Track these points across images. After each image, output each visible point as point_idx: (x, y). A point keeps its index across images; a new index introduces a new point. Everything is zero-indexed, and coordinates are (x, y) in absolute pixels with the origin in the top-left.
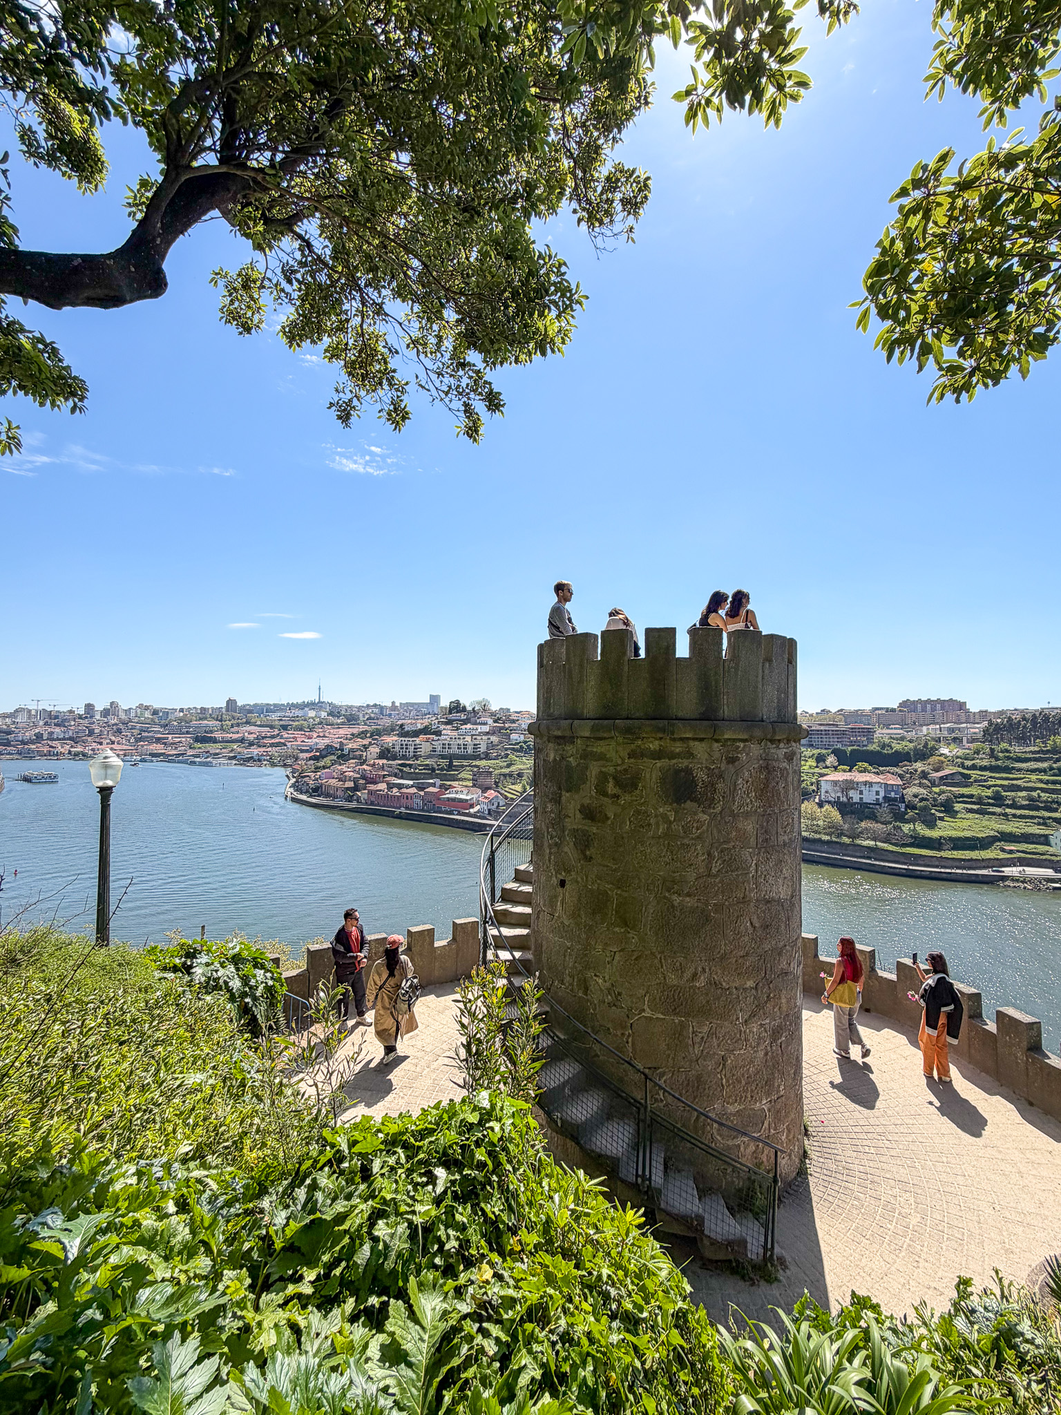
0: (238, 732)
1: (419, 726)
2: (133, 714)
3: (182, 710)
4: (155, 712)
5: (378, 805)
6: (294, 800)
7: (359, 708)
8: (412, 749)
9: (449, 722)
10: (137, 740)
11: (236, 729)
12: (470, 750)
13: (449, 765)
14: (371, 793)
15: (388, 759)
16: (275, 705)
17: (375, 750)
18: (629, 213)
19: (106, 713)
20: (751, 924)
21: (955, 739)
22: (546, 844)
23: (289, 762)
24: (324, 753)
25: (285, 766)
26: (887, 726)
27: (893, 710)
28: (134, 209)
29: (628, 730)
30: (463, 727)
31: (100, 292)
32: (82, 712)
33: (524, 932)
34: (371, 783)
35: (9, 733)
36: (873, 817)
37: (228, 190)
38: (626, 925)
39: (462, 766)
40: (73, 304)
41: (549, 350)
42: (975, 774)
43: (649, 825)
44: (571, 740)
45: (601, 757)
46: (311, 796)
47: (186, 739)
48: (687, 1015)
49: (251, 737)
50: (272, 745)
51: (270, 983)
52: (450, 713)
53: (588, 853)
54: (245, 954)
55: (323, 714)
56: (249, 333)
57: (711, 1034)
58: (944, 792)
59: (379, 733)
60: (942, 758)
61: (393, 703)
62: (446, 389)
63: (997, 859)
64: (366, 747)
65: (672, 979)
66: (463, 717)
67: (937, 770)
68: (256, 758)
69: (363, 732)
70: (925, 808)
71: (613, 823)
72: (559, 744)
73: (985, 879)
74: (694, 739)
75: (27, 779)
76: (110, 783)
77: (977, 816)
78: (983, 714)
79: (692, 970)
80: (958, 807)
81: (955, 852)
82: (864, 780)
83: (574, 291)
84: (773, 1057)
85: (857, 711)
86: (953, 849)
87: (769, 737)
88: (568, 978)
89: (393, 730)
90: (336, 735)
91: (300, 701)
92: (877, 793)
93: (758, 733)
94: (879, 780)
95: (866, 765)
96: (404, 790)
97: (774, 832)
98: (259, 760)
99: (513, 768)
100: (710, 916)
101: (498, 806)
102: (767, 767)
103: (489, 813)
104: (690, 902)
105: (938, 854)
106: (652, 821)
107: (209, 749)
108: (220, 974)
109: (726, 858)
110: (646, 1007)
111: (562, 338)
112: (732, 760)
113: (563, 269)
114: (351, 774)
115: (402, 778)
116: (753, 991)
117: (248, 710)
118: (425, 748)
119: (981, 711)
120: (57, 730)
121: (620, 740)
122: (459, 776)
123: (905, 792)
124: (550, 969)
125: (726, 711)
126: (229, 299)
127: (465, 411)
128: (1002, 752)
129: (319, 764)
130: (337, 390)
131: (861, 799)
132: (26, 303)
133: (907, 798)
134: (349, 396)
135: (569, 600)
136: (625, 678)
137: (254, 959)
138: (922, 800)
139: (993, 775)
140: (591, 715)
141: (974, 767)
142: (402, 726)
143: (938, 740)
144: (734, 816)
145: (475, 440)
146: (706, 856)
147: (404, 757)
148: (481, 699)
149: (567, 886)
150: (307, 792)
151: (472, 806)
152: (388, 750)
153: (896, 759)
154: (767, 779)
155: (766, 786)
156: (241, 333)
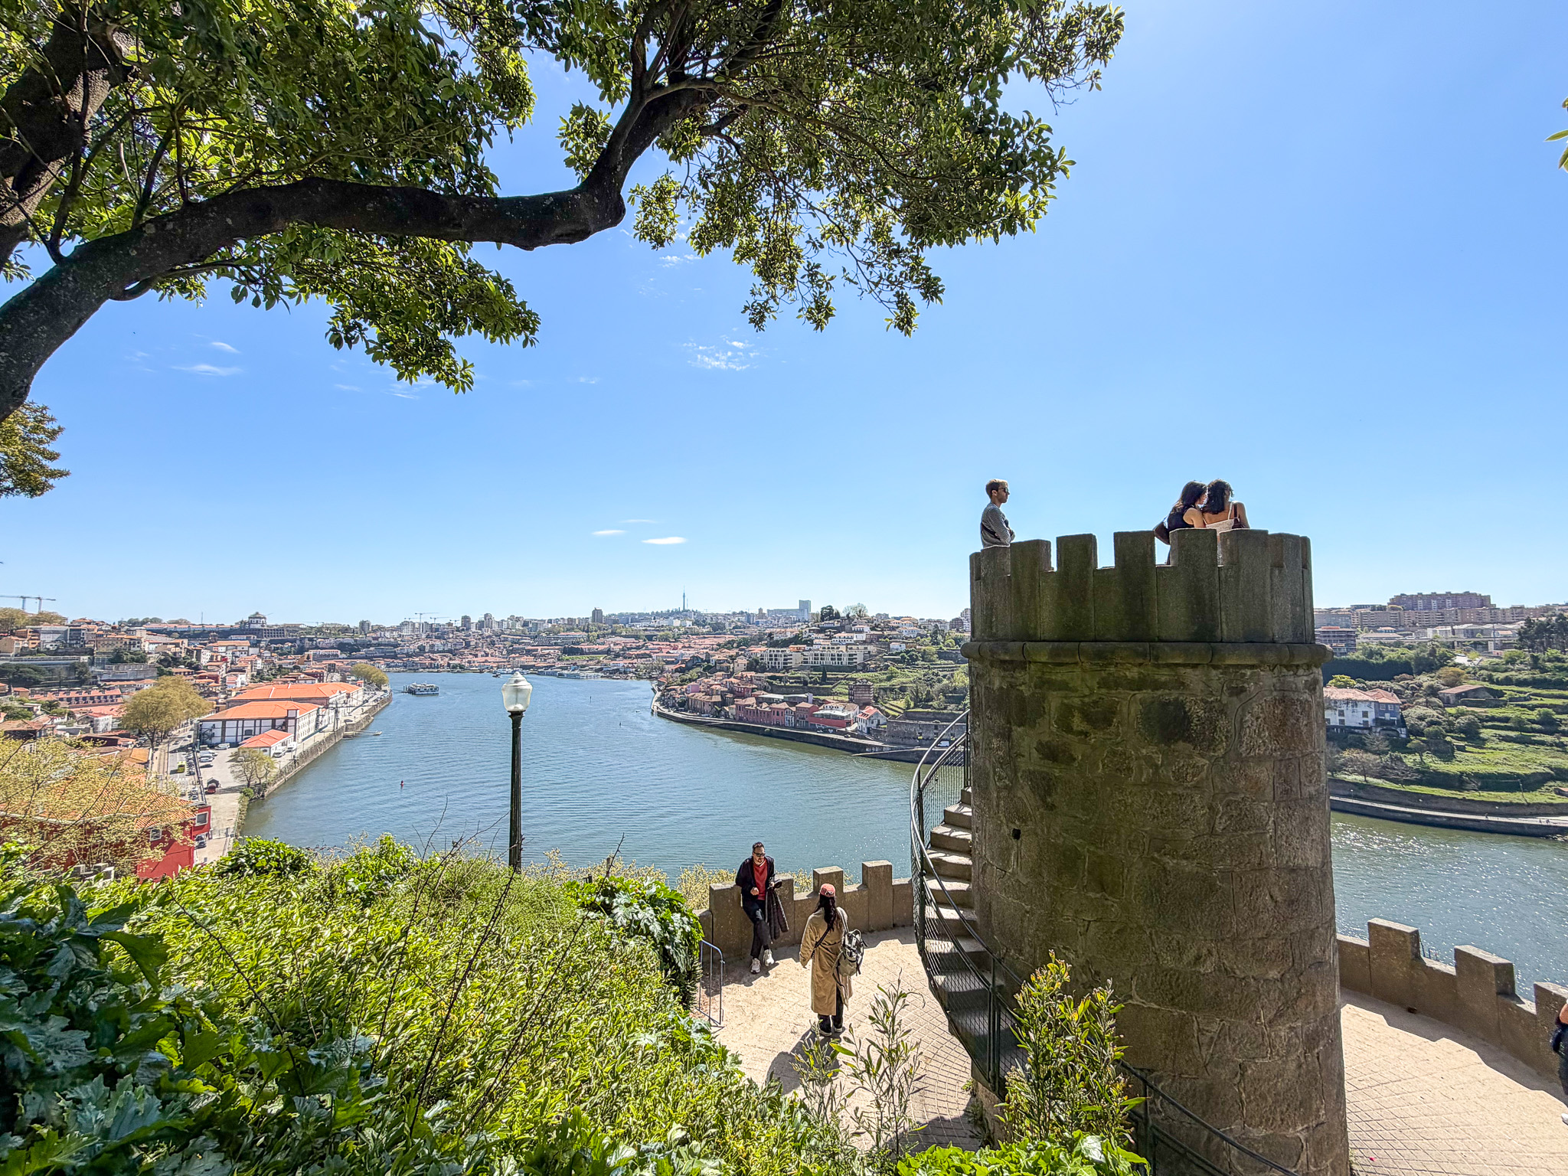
0: (603, 644)
1: (789, 635)
2: (505, 626)
3: (550, 621)
4: (525, 624)
5: (747, 721)
6: (661, 715)
7: (726, 616)
8: (781, 660)
9: (822, 630)
10: (510, 652)
11: (602, 640)
12: (845, 661)
13: (822, 679)
14: (739, 708)
15: (757, 672)
16: (640, 615)
17: (742, 662)
18: (1094, 57)
19: (480, 625)
20: (1271, 897)
21: (1475, 645)
22: (992, 786)
23: (655, 674)
24: (689, 665)
25: (651, 678)
26: (1375, 629)
27: (1382, 608)
28: (567, 139)
29: (1099, 655)
30: (837, 635)
31: (569, 228)
32: (459, 624)
33: (963, 886)
34: (738, 697)
35: (396, 646)
36: (1361, 745)
37: (680, 106)
38: (1103, 889)
39: (837, 679)
40: (545, 243)
41: (1019, 228)
42: (1509, 690)
43: (1129, 769)
44: (1023, 665)
45: (1064, 686)
46: (677, 711)
47: (554, 651)
48: (1191, 1007)
49: (617, 648)
50: (638, 657)
51: (688, 928)
52: (822, 620)
53: (1049, 800)
54: (661, 896)
55: (689, 623)
56: (662, 245)
57: (1223, 1034)
58: (1463, 714)
59: (746, 643)
60: (1458, 669)
61: (760, 610)
62: (876, 280)
63: (1551, 805)
64: (733, 658)
65: (1168, 961)
66: (837, 624)
67: (1452, 685)
68: (622, 670)
69: (729, 642)
70: (1437, 734)
71: (1080, 765)
72: (1005, 670)
73: (1535, 831)
74: (1185, 665)
75: (412, 692)
76: (520, 707)
77: (1516, 746)
78: (1518, 612)
79: (1193, 952)
80: (1486, 733)
81: (1485, 794)
82: (1345, 696)
83: (1056, 157)
84: (1308, 1072)
85: (1330, 610)
86: (1481, 789)
87: (1284, 662)
88: (1028, 949)
89: (761, 639)
90: (702, 646)
91: (664, 610)
92: (1365, 714)
93: (1271, 657)
94: (1366, 698)
95: (1347, 678)
96: (774, 705)
97: (1296, 782)
98: (625, 673)
99: (894, 681)
100: (1215, 885)
101: (879, 724)
102: (1285, 700)
103: (869, 732)
104: (1188, 866)
105: (1459, 795)
106: (1134, 765)
107: (576, 661)
108: (640, 916)
109: (1235, 813)
110: (1134, 993)
111: (1035, 212)
112: (1238, 691)
113: (1045, 135)
114: (718, 687)
115: (772, 692)
116: (1279, 984)
117: (614, 620)
118: (796, 659)
119: (1514, 608)
120: (438, 643)
121: (1087, 665)
122: (834, 690)
123: (1404, 713)
124: (1002, 934)
125: (1225, 631)
126: (643, 214)
127: (898, 303)
128: (1549, 661)
129: (685, 677)
130: (753, 293)
131: (1342, 721)
132: (499, 248)
133: (1409, 721)
134: (765, 297)
135: (1005, 501)
136: (1090, 593)
137: (670, 900)
138: (1431, 723)
139: (1538, 691)
140: (1047, 636)
141: (1508, 681)
142: (770, 635)
143: (1452, 646)
144: (1244, 761)
145: (908, 332)
146: (1206, 810)
147: (774, 669)
148: (856, 604)
149: (1023, 838)
150: (673, 706)
151: (849, 724)
152: (757, 662)
153: (1390, 671)
154: (1284, 714)
155: (1283, 724)
156: (654, 247)
